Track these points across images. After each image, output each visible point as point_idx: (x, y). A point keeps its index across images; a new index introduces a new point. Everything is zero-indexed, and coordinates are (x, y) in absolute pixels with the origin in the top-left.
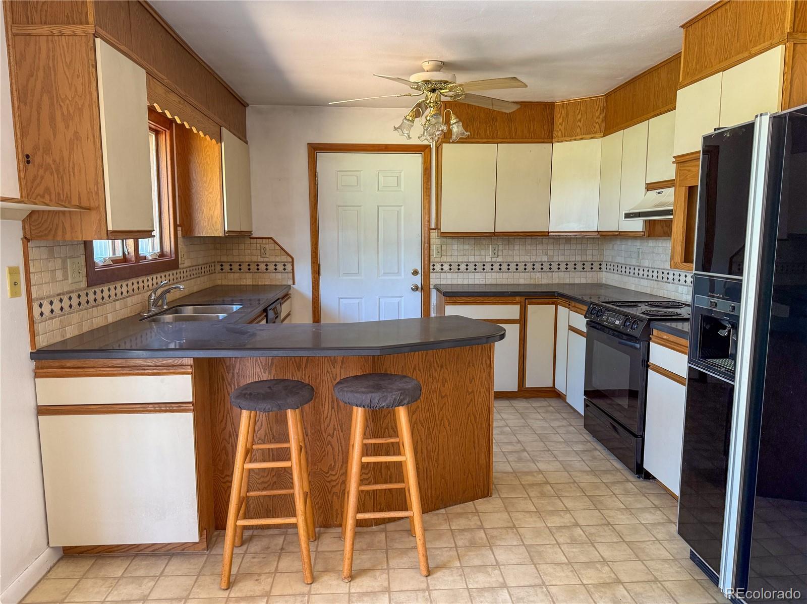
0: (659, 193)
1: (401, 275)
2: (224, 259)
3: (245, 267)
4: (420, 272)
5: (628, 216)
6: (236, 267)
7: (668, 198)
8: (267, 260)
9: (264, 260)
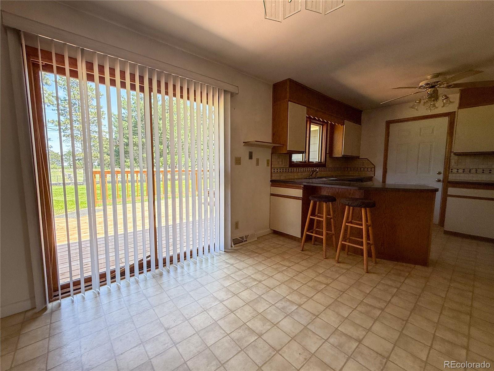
1: (430, 174)
3: (356, 169)
9: (363, 166)
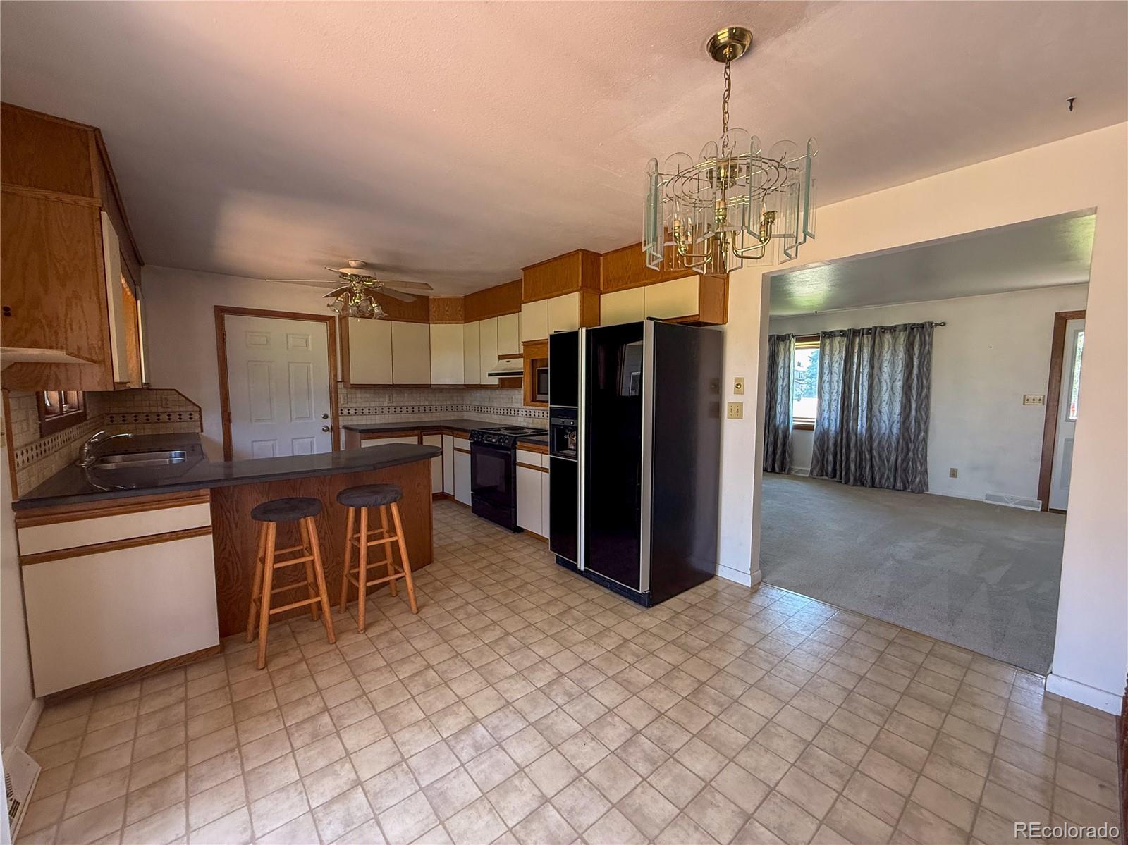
0: (508, 361)
1: (312, 419)
2: (115, 410)
3: (142, 418)
4: (329, 415)
5: (490, 375)
6: (131, 418)
7: (518, 365)
8: (169, 410)
9: (166, 410)
